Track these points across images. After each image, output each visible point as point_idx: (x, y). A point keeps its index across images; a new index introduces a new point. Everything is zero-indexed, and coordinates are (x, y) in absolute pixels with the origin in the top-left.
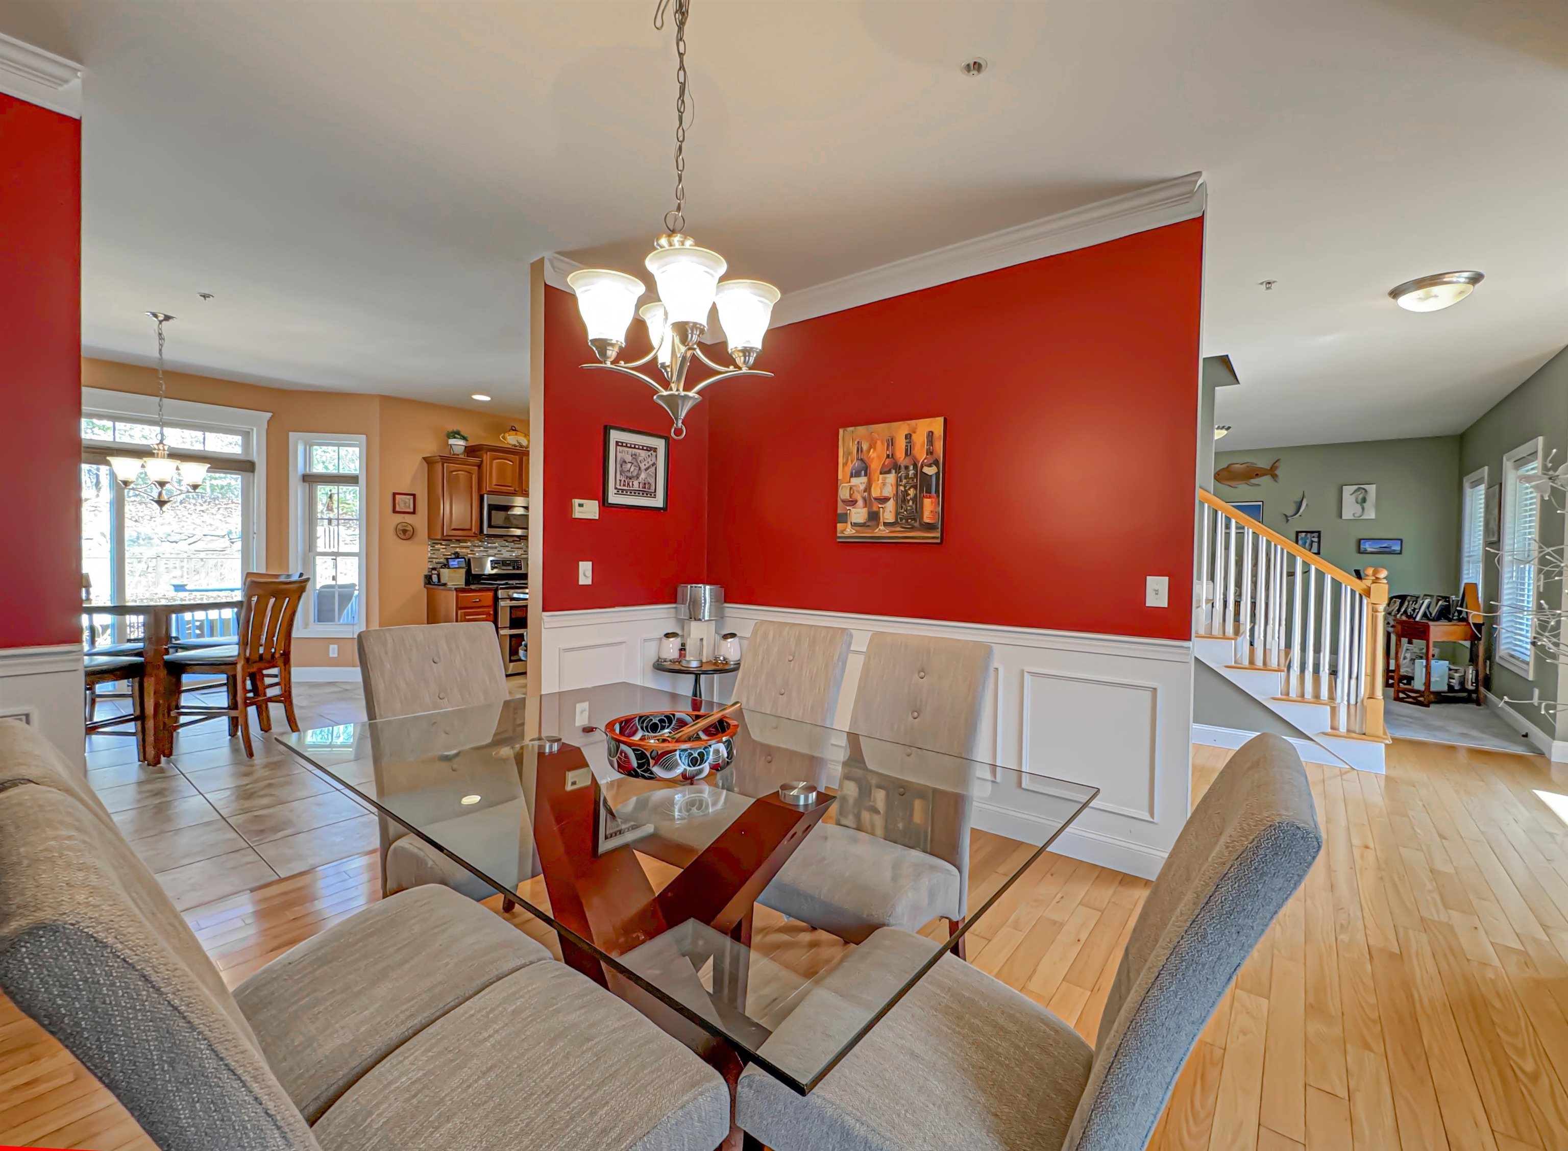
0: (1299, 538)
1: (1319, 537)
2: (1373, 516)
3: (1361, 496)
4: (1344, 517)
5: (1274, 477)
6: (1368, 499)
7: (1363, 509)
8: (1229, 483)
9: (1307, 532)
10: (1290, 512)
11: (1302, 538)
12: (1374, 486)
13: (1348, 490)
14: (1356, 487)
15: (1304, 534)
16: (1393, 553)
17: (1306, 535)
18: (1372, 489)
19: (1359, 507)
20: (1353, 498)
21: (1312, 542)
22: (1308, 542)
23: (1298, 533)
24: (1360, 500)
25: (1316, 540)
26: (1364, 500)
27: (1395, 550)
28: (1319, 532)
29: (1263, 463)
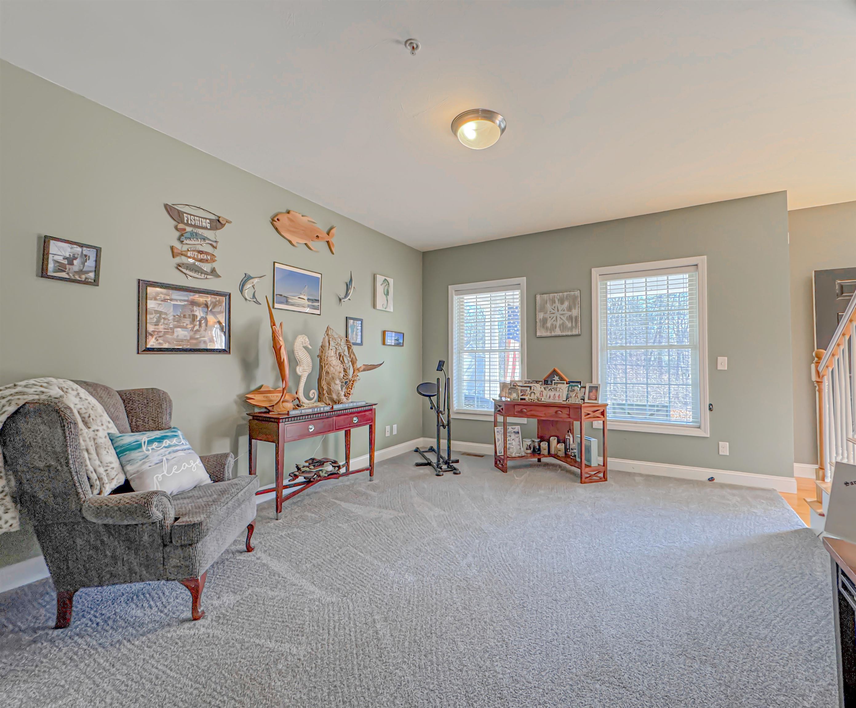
0: (349, 325)
2: (392, 310)
3: (386, 288)
4: (377, 308)
7: (387, 301)
8: (289, 236)
11: (351, 326)
12: (392, 281)
13: (380, 279)
14: (383, 278)
15: (352, 321)
17: (353, 323)
19: (385, 299)
20: (382, 288)
21: (358, 330)
22: (355, 330)
24: (385, 293)
25: (359, 328)
26: (388, 292)
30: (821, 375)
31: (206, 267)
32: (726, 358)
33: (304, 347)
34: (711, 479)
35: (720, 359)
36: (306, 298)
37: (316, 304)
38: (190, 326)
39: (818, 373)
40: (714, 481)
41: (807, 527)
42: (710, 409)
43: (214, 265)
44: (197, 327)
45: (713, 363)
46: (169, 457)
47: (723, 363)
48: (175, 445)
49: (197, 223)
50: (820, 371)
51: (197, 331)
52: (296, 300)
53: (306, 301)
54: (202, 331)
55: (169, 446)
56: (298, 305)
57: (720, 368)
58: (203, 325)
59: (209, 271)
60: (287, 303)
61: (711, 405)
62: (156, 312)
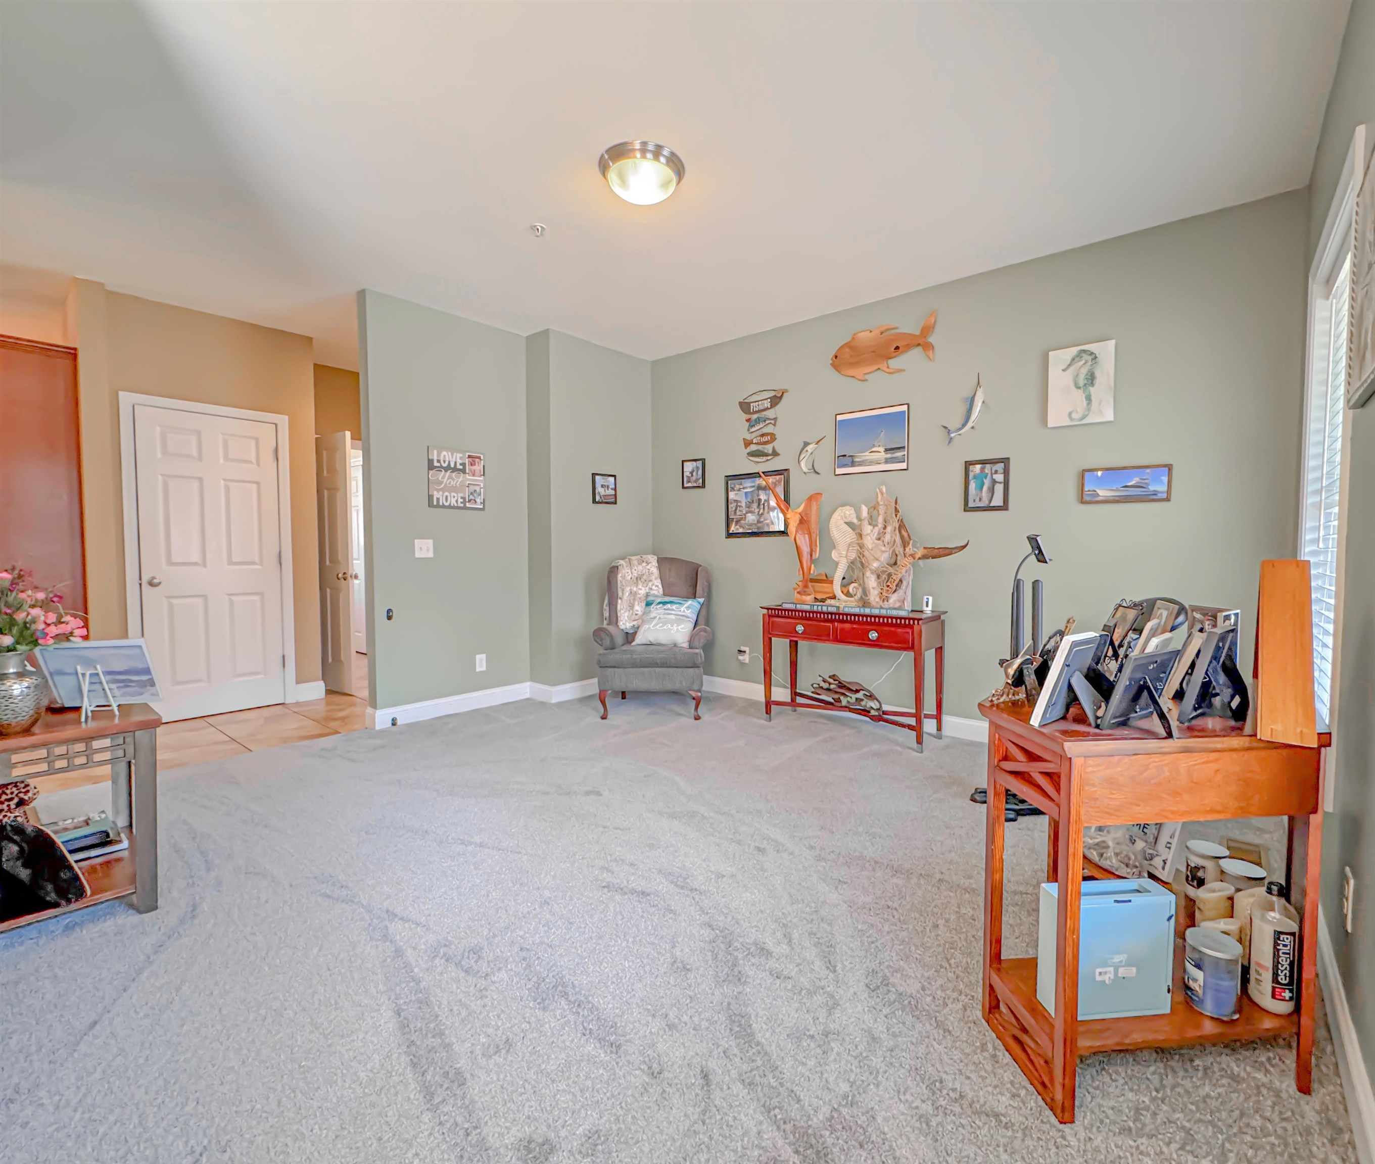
0: (971, 475)
1: (1006, 472)
2: (1109, 416)
3: (1084, 371)
4: (1050, 424)
5: (928, 347)
6: (1098, 374)
7: (1089, 399)
8: (851, 372)
9: (983, 462)
10: (953, 424)
11: (975, 477)
12: (1110, 345)
13: (1059, 358)
14: (1074, 351)
15: (978, 467)
16: (1151, 498)
17: (982, 470)
18: (1106, 350)
19: (1079, 395)
20: (1069, 376)
21: (994, 482)
22: (987, 482)
23: (968, 464)
24: (1081, 383)
25: (1000, 477)
26: (1091, 379)
27: (1155, 493)
28: (1006, 461)
29: (909, 326)
31: (768, 448)
33: (846, 523)
36: (882, 449)
37: (899, 454)
38: (757, 511)
43: (775, 444)
44: (761, 511)
46: (662, 616)
48: (673, 610)
49: (761, 407)
51: (762, 514)
52: (867, 456)
53: (883, 453)
54: (766, 515)
55: (668, 609)
56: (871, 463)
58: (766, 508)
59: (770, 452)
60: (853, 464)
62: (736, 501)
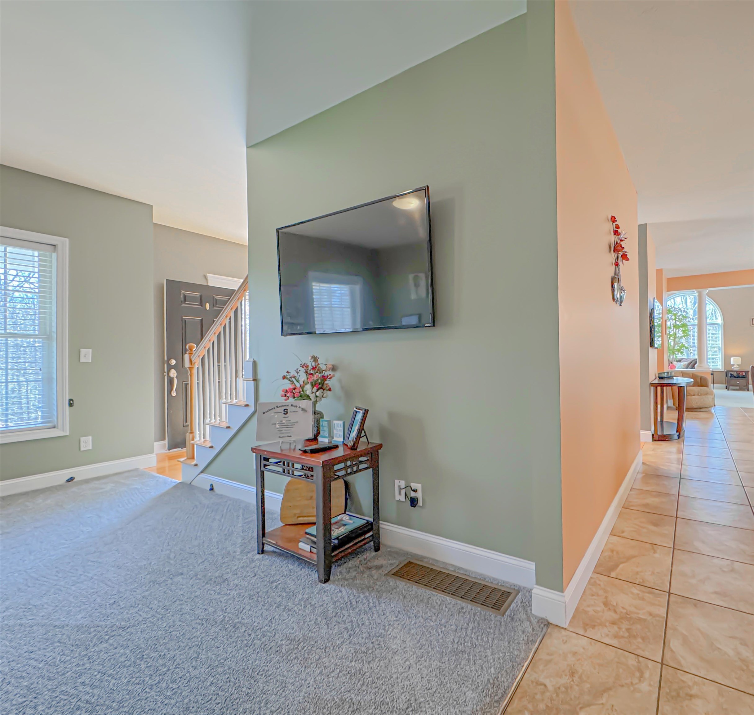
30: (193, 363)
32: (91, 350)
34: (71, 479)
35: (83, 351)
39: (191, 361)
40: (74, 480)
41: (179, 481)
42: (71, 405)
45: (75, 355)
47: (87, 355)
50: (193, 360)
57: (83, 360)
61: (70, 400)
